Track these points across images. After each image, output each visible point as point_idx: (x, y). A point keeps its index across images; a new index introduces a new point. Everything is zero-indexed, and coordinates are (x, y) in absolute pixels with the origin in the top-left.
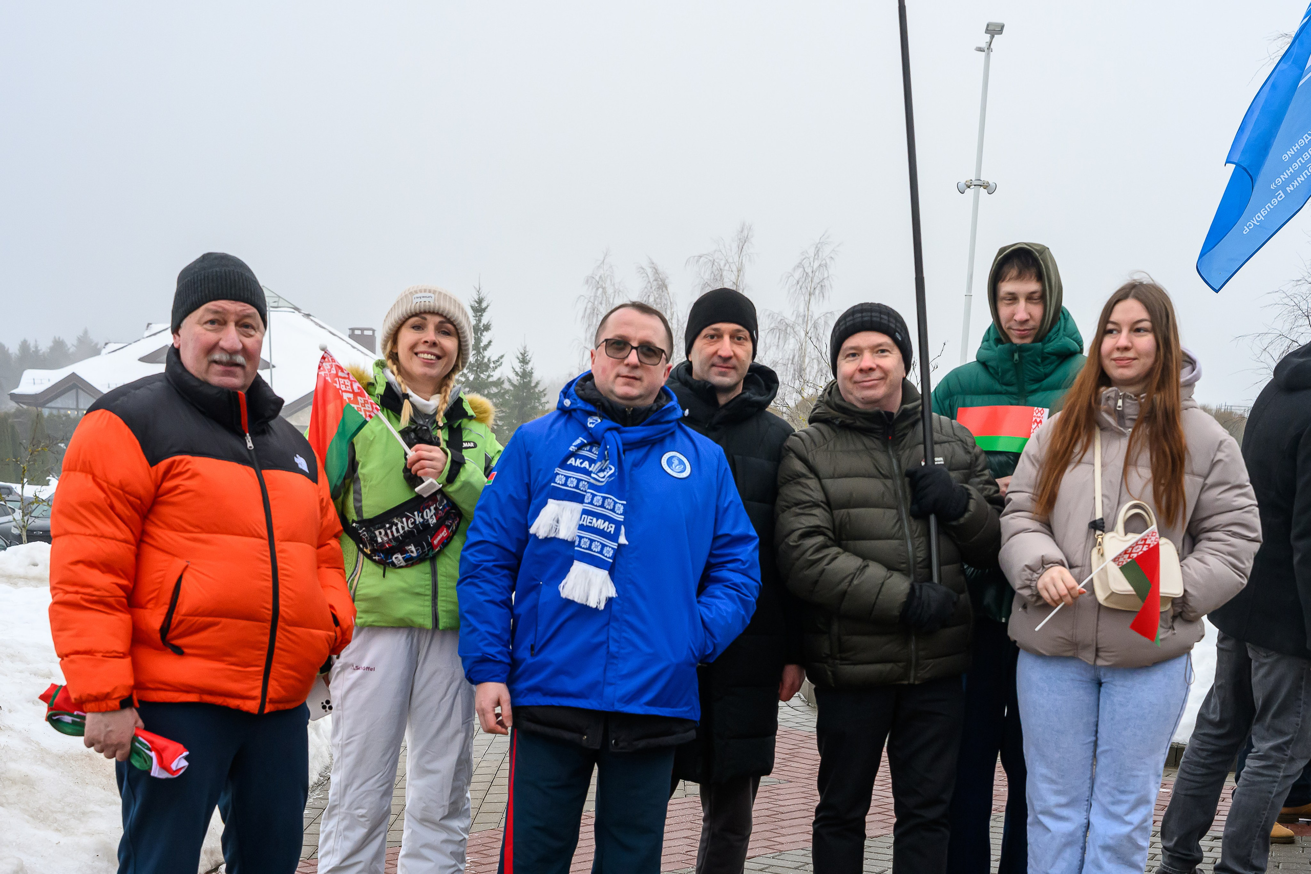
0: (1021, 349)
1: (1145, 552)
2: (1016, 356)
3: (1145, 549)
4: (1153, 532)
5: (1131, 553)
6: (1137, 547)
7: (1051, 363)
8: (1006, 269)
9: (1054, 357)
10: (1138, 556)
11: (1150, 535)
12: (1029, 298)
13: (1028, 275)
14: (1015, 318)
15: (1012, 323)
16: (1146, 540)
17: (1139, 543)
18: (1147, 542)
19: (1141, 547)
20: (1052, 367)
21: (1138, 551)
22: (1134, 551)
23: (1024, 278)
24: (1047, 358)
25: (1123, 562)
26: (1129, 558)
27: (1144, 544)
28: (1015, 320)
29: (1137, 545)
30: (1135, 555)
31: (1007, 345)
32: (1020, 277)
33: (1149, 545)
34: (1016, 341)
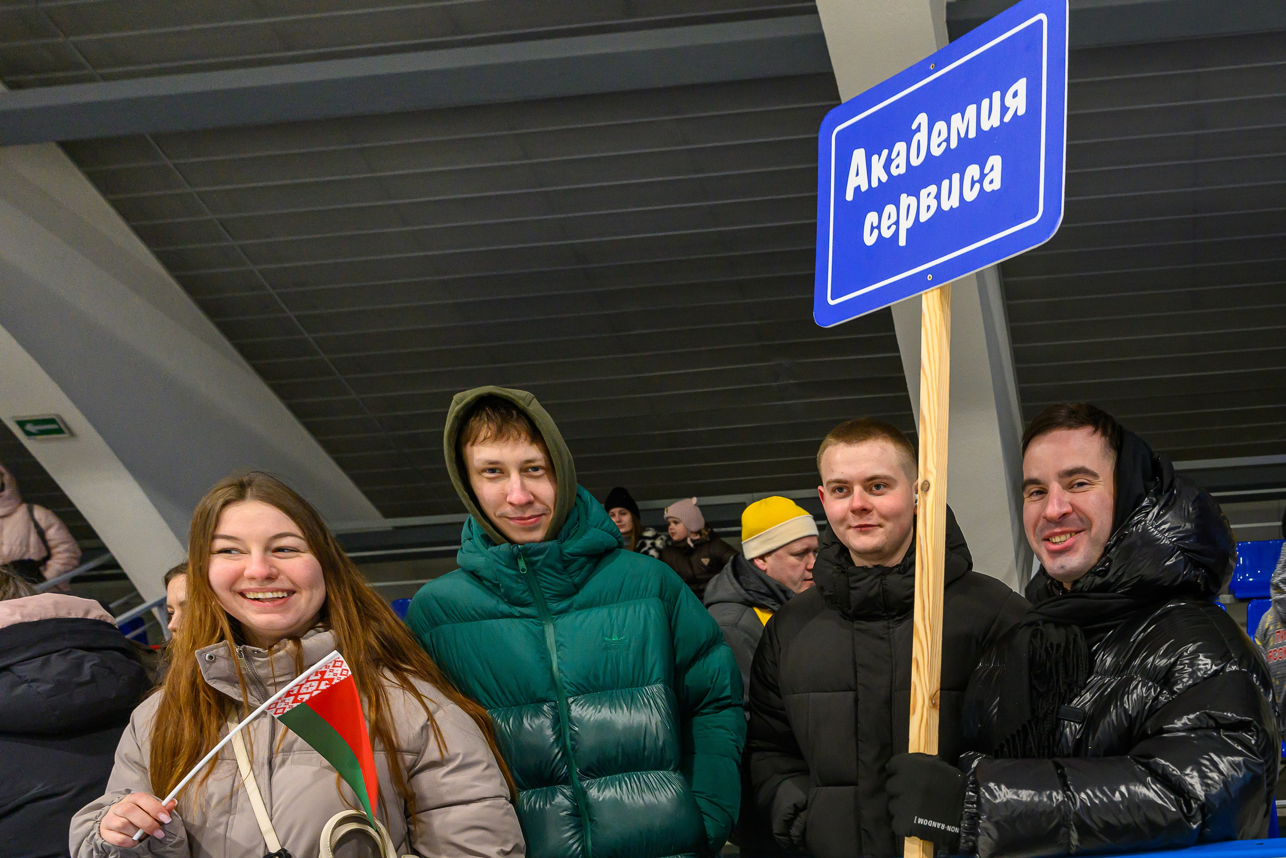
0: (526, 552)
1: (323, 691)
2: (522, 564)
3: (323, 686)
4: (336, 661)
5: (299, 693)
6: (308, 684)
7: (581, 568)
8: (474, 423)
9: (583, 559)
10: (311, 698)
11: (331, 665)
12: (526, 468)
13: (515, 433)
14: (508, 499)
15: (508, 509)
16: (323, 673)
17: (312, 678)
18: (326, 677)
19: (315, 684)
20: (584, 572)
21: (310, 690)
22: (303, 690)
23: (508, 439)
24: (571, 562)
25: (284, 708)
26: (295, 701)
27: (322, 679)
28: (511, 504)
29: (308, 681)
30: (307, 697)
31: (505, 547)
32: (500, 435)
33: (331, 680)
34: (517, 536)
